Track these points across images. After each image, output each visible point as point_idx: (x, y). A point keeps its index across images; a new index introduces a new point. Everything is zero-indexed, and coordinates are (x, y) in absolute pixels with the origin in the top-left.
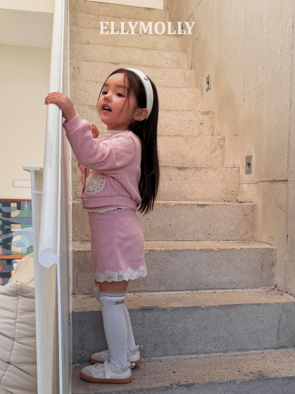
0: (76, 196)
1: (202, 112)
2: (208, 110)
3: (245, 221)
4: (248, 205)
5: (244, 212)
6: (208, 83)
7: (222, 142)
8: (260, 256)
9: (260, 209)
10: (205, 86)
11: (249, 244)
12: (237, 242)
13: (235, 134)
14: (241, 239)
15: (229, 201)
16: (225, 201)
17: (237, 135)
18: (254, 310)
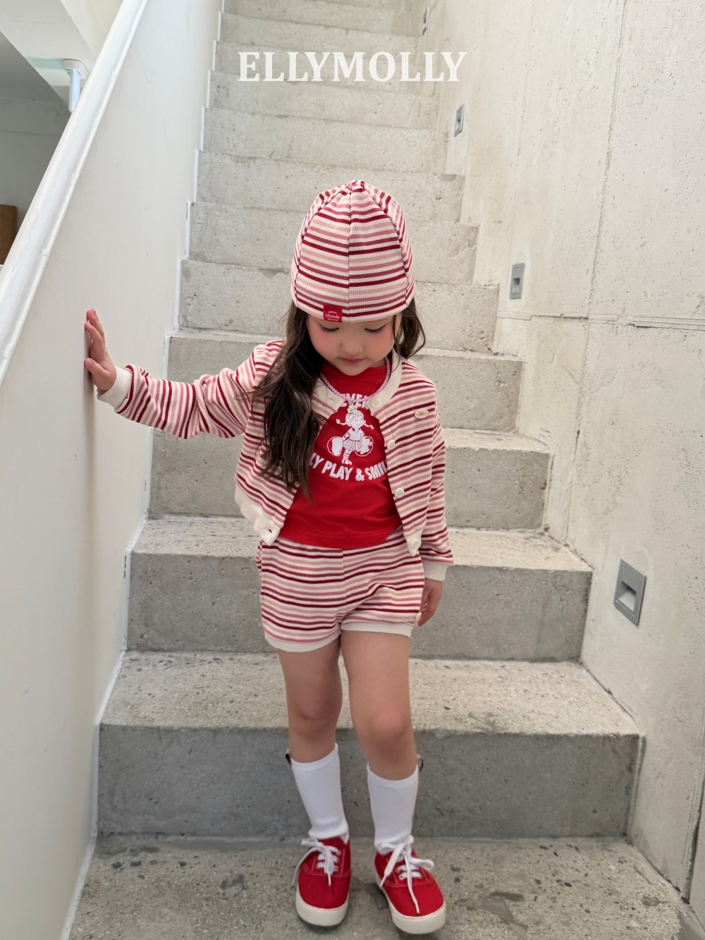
0: (185, 323)
1: (442, 175)
2: (454, 173)
3: (500, 393)
4: (509, 362)
5: (499, 375)
6: (459, 120)
7: (473, 235)
8: (519, 466)
9: (528, 373)
10: (453, 126)
11: (502, 440)
12: (478, 433)
13: (498, 220)
14: (488, 428)
15: (474, 349)
16: (465, 349)
17: (500, 222)
18: (492, 580)
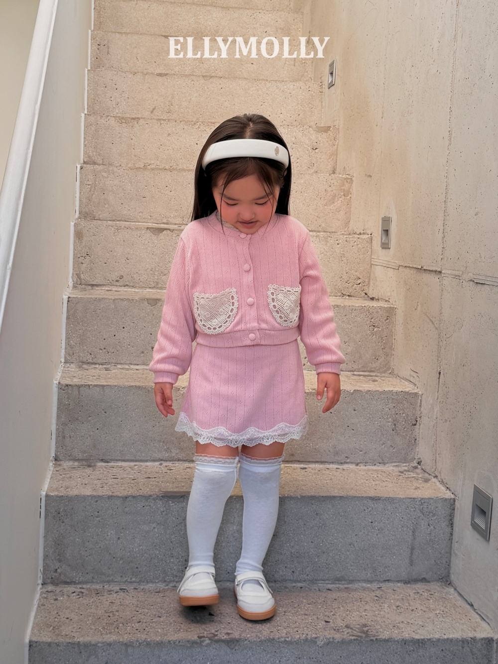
1: (317, 127)
2: (328, 125)
3: (374, 336)
4: (381, 308)
5: (372, 320)
7: (347, 185)
8: (391, 405)
9: (399, 318)
11: (377, 381)
12: (356, 375)
13: (369, 174)
14: (365, 370)
15: (352, 294)
16: (344, 295)
18: (366, 509)
